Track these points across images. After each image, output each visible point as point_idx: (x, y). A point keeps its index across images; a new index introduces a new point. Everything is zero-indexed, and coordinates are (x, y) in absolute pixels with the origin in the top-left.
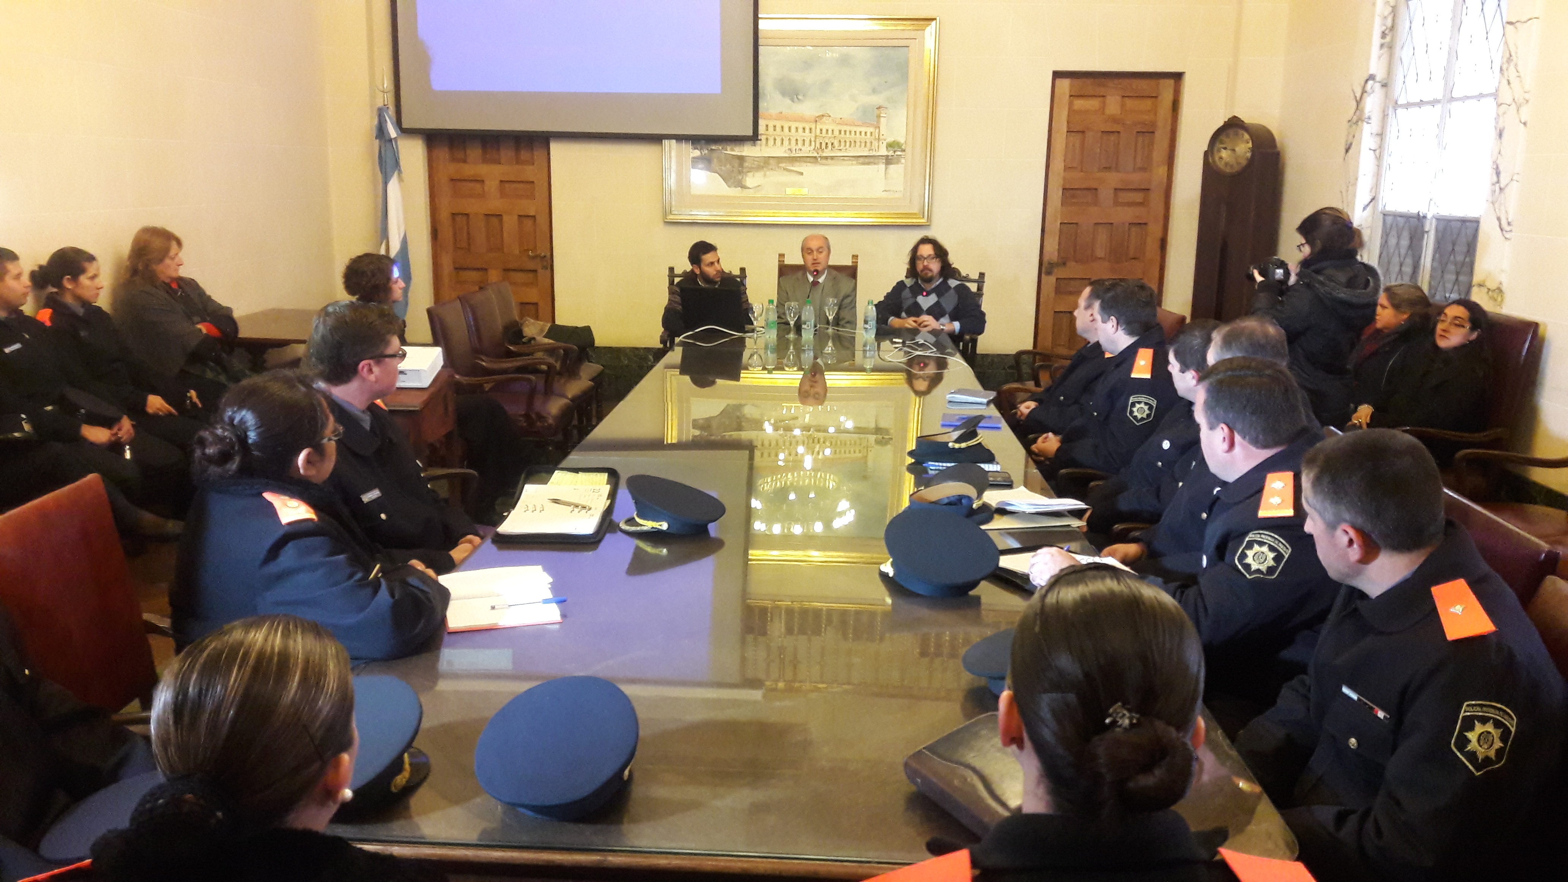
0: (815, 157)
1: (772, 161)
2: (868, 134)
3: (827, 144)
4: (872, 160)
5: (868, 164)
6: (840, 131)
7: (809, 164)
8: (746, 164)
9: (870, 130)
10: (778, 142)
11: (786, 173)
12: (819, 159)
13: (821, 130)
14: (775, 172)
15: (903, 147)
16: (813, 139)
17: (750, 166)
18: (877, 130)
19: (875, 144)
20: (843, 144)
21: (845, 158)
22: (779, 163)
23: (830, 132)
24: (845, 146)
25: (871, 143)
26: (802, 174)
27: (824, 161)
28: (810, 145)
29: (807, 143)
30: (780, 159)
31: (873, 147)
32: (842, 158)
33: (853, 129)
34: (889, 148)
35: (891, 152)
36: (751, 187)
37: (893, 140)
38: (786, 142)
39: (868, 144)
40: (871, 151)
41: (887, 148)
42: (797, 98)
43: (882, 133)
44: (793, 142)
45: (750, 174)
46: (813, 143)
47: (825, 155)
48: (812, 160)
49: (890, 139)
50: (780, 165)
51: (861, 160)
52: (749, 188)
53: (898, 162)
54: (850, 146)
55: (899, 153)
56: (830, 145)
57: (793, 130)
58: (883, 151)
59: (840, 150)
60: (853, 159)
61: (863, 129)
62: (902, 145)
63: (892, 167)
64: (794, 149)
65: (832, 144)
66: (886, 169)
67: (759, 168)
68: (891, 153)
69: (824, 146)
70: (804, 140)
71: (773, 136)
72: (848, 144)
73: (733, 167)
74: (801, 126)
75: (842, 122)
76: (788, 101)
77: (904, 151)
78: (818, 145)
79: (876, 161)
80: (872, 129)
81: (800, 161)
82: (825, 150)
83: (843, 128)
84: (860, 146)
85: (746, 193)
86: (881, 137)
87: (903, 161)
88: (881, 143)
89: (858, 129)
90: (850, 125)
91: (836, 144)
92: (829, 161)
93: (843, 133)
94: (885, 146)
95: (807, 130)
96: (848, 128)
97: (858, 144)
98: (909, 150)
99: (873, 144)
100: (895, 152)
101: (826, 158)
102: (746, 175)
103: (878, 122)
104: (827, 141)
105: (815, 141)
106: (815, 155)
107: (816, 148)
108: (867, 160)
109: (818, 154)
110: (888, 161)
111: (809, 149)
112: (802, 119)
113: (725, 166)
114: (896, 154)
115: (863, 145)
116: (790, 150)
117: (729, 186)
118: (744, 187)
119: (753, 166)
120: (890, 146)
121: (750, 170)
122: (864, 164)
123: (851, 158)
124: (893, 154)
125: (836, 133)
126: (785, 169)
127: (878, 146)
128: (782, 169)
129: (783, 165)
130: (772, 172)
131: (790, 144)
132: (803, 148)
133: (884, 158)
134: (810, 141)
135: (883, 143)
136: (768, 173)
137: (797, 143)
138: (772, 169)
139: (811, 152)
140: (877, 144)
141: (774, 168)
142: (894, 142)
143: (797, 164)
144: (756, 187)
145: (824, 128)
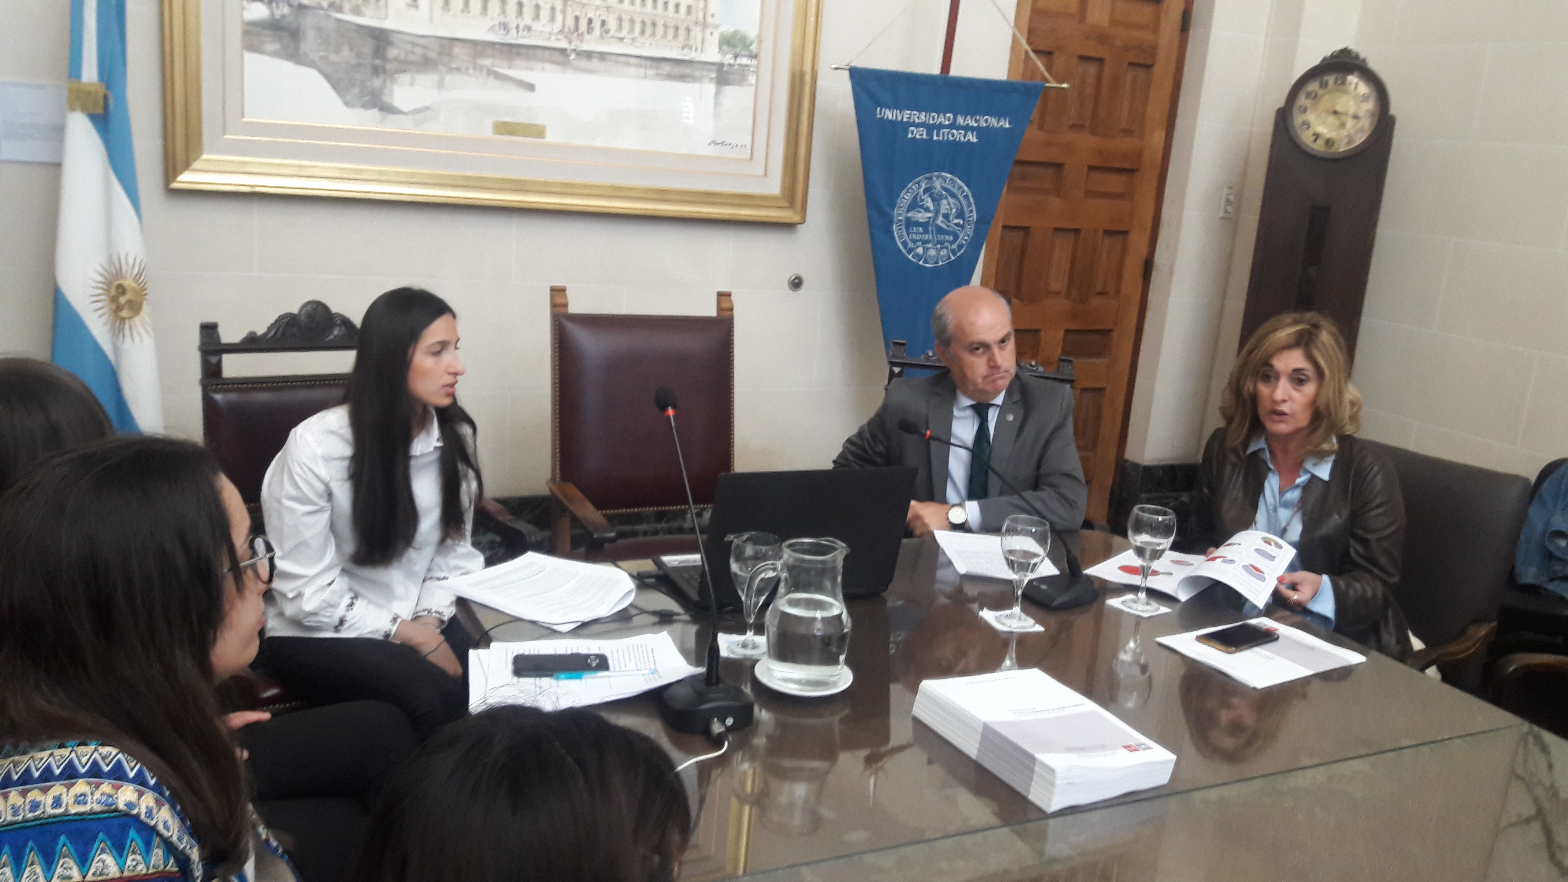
0: (563, 51)
1: (457, 50)
2: (683, 10)
3: (590, 21)
5: (681, 78)
7: (548, 66)
8: (392, 53)
11: (492, 80)
12: (573, 56)
14: (466, 78)
15: (754, 48)
16: (558, 7)
17: (402, 56)
18: (702, 3)
19: (697, 33)
20: (626, 25)
22: (475, 56)
24: (632, 30)
25: (688, 30)
26: (531, 87)
27: (584, 63)
28: (553, 19)
29: (545, 14)
30: (479, 47)
31: (691, 42)
32: (624, 59)
34: (724, 47)
35: (729, 56)
36: (405, 108)
37: (733, 29)
38: (494, 7)
39: (682, 33)
40: (686, 51)
41: (720, 48)
43: (711, 10)
44: (512, 9)
45: (404, 78)
46: (559, 17)
47: (585, 47)
48: (557, 56)
49: (728, 28)
50: (481, 61)
51: (666, 68)
52: (399, 112)
53: (741, 80)
54: (643, 32)
55: (744, 61)
56: (597, 24)
58: (712, 54)
59: (622, 39)
60: (648, 63)
62: (751, 43)
63: (728, 90)
64: (513, 25)
65: (603, 23)
66: (718, 93)
67: (426, 64)
68: (728, 59)
69: (583, 26)
70: (537, 8)
72: (638, 28)
73: (359, 55)
77: (756, 56)
78: (570, 22)
79: (697, 73)
81: (528, 58)
82: (587, 36)
84: (665, 35)
86: (710, 20)
87: (752, 79)
88: (708, 31)
91: (612, 25)
92: (595, 63)
94: (717, 42)
97: (660, 30)
98: (763, 56)
99: (693, 34)
100: (736, 56)
101: (589, 55)
102: (393, 81)
104: (590, 15)
105: (564, 12)
106: (563, 44)
107: (567, 30)
108: (677, 70)
109: (570, 43)
110: (722, 76)
111: (548, 28)
113: (338, 51)
114: (739, 61)
115: (671, 32)
116: (505, 26)
117: (347, 104)
118: (387, 109)
119: (411, 58)
120: (729, 42)
121: (405, 66)
122: (670, 77)
123: (643, 62)
124: (732, 61)
126: (491, 73)
127: (703, 41)
128: (485, 71)
129: (487, 62)
130: (458, 77)
131: (503, 12)
132: (536, 26)
133: (714, 68)
134: (553, 9)
135: (712, 34)
136: (448, 78)
137: (520, 13)
138: (458, 70)
139: (553, 37)
140: (699, 36)
141: (463, 69)
142: (735, 33)
143: (519, 62)
144: (417, 111)
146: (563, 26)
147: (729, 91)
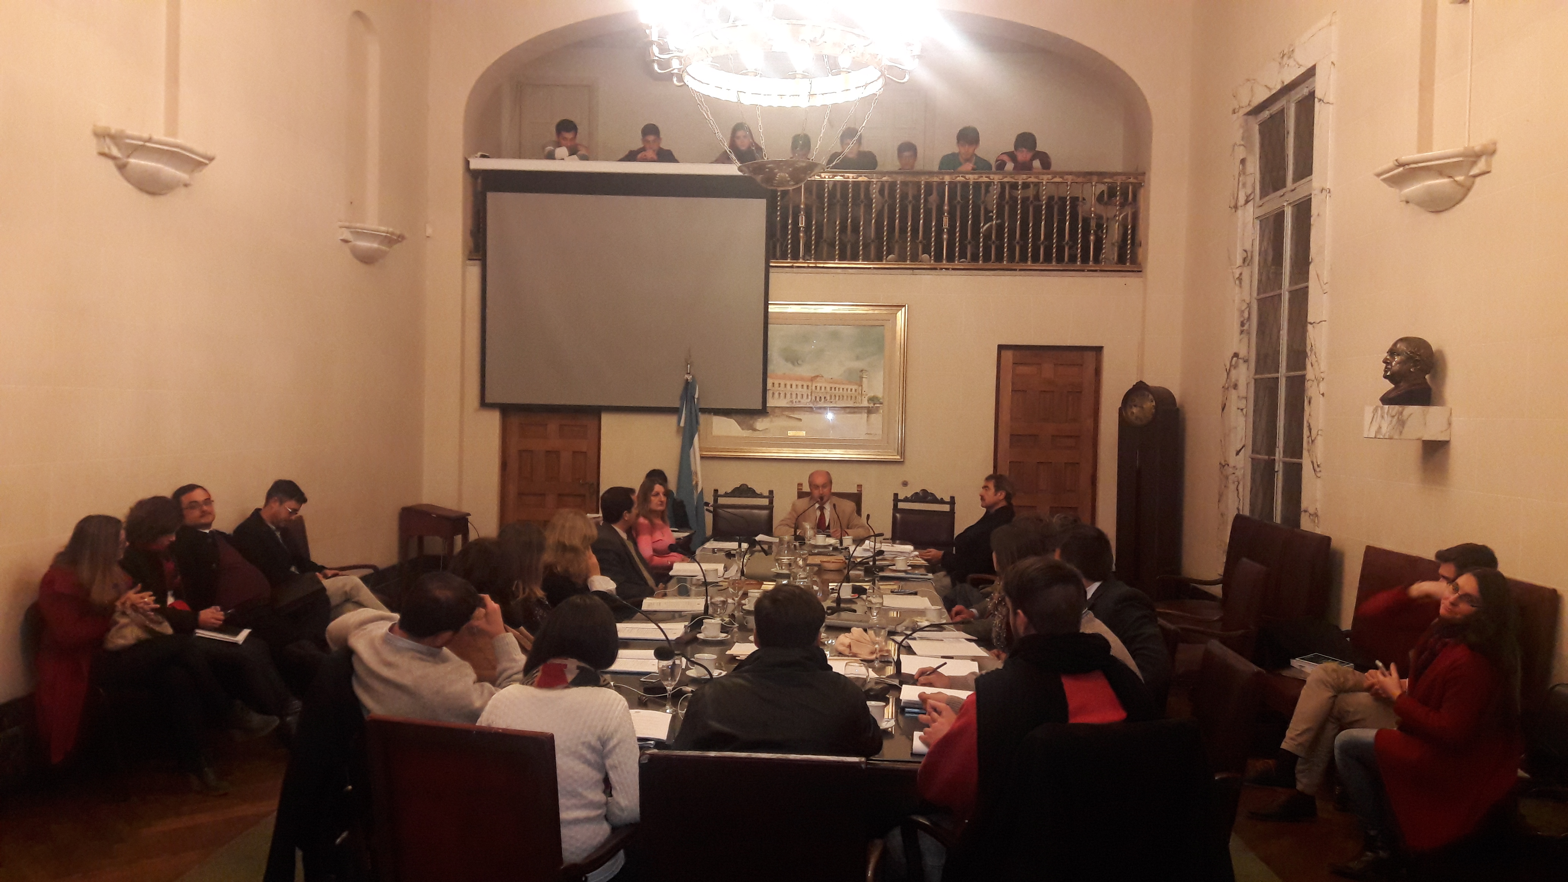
0: (811, 408)
2: (853, 390)
3: (820, 397)
4: (856, 410)
5: (854, 413)
6: (831, 388)
7: (807, 413)
9: (854, 387)
10: (782, 395)
11: (788, 419)
12: (814, 409)
13: (816, 387)
14: (780, 418)
15: (881, 401)
18: (860, 388)
19: (859, 398)
20: (833, 397)
22: (782, 412)
23: (823, 388)
24: (835, 399)
25: (856, 397)
26: (800, 420)
27: (819, 411)
28: (807, 398)
29: (805, 396)
30: (784, 409)
31: (857, 400)
33: (842, 386)
34: (870, 401)
36: (760, 430)
37: (872, 395)
38: (788, 395)
39: (853, 398)
40: (855, 404)
41: (868, 401)
42: (797, 363)
43: (864, 390)
44: (794, 396)
45: (760, 420)
46: (810, 397)
47: (818, 406)
48: (809, 409)
49: (872, 394)
50: (784, 413)
51: (848, 410)
52: (758, 430)
53: (877, 412)
54: (839, 399)
55: (878, 405)
56: (823, 398)
57: (794, 386)
58: (865, 404)
59: (832, 402)
60: (842, 409)
61: (850, 387)
62: (880, 399)
64: (794, 401)
65: (825, 398)
66: (868, 416)
67: (767, 415)
68: (871, 405)
69: (818, 399)
70: (802, 395)
71: (778, 392)
72: (837, 398)
74: (800, 383)
75: (832, 381)
76: (790, 365)
77: (882, 404)
78: (814, 398)
79: (860, 411)
80: (856, 387)
81: (799, 411)
82: (819, 402)
83: (833, 386)
84: (847, 399)
85: (756, 434)
86: (863, 393)
87: (881, 412)
89: (845, 387)
90: (839, 384)
91: (828, 398)
92: (823, 410)
93: (833, 389)
95: (805, 387)
96: (837, 386)
97: (845, 397)
98: (886, 403)
101: (820, 408)
102: (757, 421)
103: (861, 381)
104: (820, 396)
105: (811, 395)
106: (811, 405)
108: (852, 410)
109: (814, 405)
110: (870, 411)
111: (806, 401)
112: (802, 379)
114: (875, 405)
115: (849, 398)
116: (792, 402)
117: (743, 429)
118: (755, 430)
120: (872, 399)
122: (850, 413)
123: (839, 408)
124: (873, 406)
125: (828, 389)
126: (787, 417)
127: (861, 400)
128: (785, 416)
129: (786, 414)
130: (778, 419)
131: (791, 397)
132: (802, 401)
133: (866, 409)
134: (808, 395)
135: (864, 397)
136: (774, 419)
137: (797, 397)
138: (778, 416)
139: (808, 404)
140: (860, 398)
141: (780, 415)
142: (874, 397)
143: (797, 412)
144: (764, 430)
145: (819, 385)
146: (811, 400)
147: (873, 416)
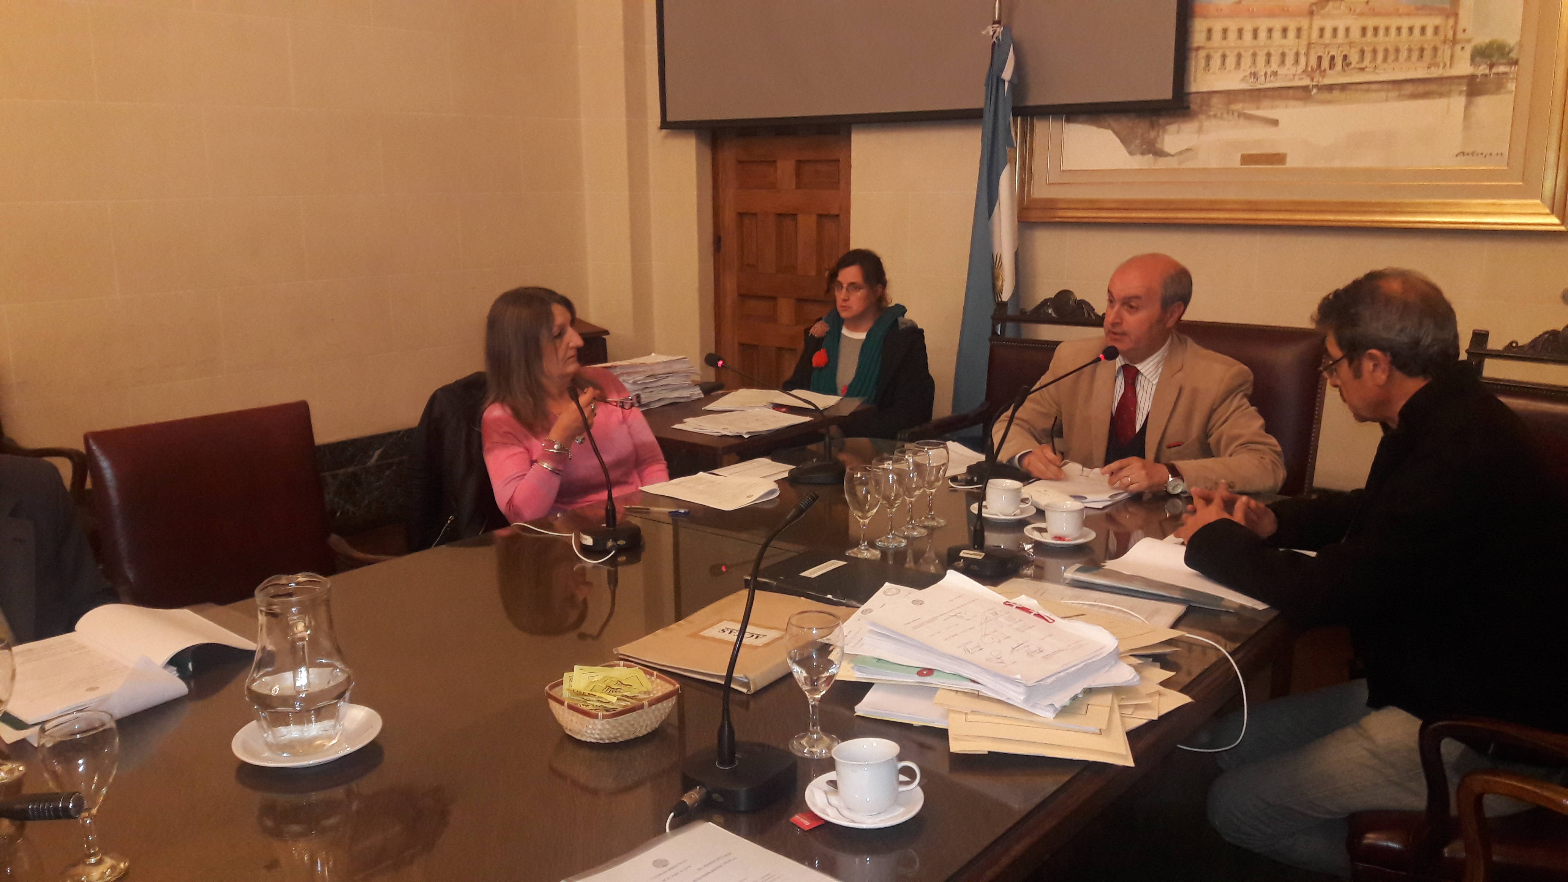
2: (1430, 31)
3: (1333, 58)
6: (1364, 30)
9: (1431, 22)
10: (1231, 61)
12: (1315, 91)
15: (1513, 55)
16: (1302, 52)
18: (1451, 22)
19: (1445, 52)
20: (1368, 56)
21: (1374, 87)
22: (1229, 103)
23: (1341, 33)
24: (1374, 58)
25: (1435, 49)
28: (1297, 62)
29: (1290, 59)
31: (1438, 60)
33: (1394, 22)
34: (1478, 59)
35: (1483, 67)
37: (1487, 40)
38: (1246, 61)
39: (1428, 53)
40: (1432, 70)
41: (1473, 60)
43: (1460, 28)
44: (1261, 60)
46: (1303, 60)
47: (1327, 81)
49: (1482, 39)
54: (1385, 59)
55: (1502, 69)
56: (1339, 61)
58: (1463, 67)
59: (1362, 69)
61: (1418, 22)
62: (1511, 50)
64: (1262, 73)
65: (1345, 57)
68: (1483, 69)
69: (1325, 64)
70: (1283, 55)
71: (1222, 51)
72: (1380, 56)
74: (1277, 24)
77: (1516, 63)
78: (1313, 62)
80: (1437, 21)
81: (1273, 98)
82: (1328, 71)
83: (1370, 23)
84: (1409, 58)
86: (1460, 35)
88: (1458, 47)
89: (1405, 23)
90: (1387, 14)
91: (1354, 58)
93: (1370, 33)
94: (1469, 55)
95: (1291, 34)
96: (1382, 22)
97: (1404, 54)
98: (1526, 63)
99: (1440, 53)
100: (1491, 66)
104: (1332, 53)
105: (1307, 54)
106: (1306, 82)
107: (1310, 69)
108: (1421, 89)
109: (1312, 80)
111: (1293, 71)
112: (1282, 12)
114: (1494, 70)
115: (1415, 55)
116: (1254, 75)
120: (1481, 54)
122: (1414, 96)
124: (1487, 71)
125: (1355, 34)
127: (1452, 57)
128: (1236, 114)
129: (1238, 107)
130: (1214, 122)
131: (1254, 63)
132: (1282, 71)
134: (1297, 54)
135: (1462, 48)
137: (1268, 62)
138: (1215, 116)
139: (1297, 78)
140: (1449, 52)
141: (1219, 114)
142: (1491, 45)
143: (1266, 103)
144: (1181, 153)
145: (1329, 25)
146: (1307, 66)
